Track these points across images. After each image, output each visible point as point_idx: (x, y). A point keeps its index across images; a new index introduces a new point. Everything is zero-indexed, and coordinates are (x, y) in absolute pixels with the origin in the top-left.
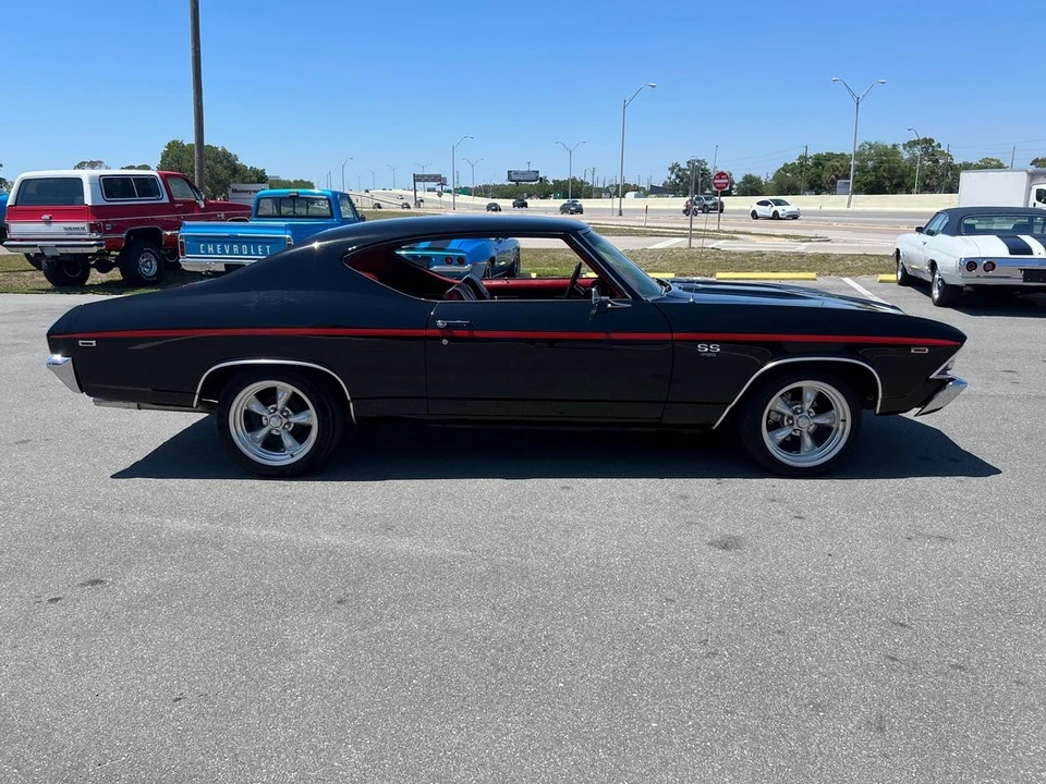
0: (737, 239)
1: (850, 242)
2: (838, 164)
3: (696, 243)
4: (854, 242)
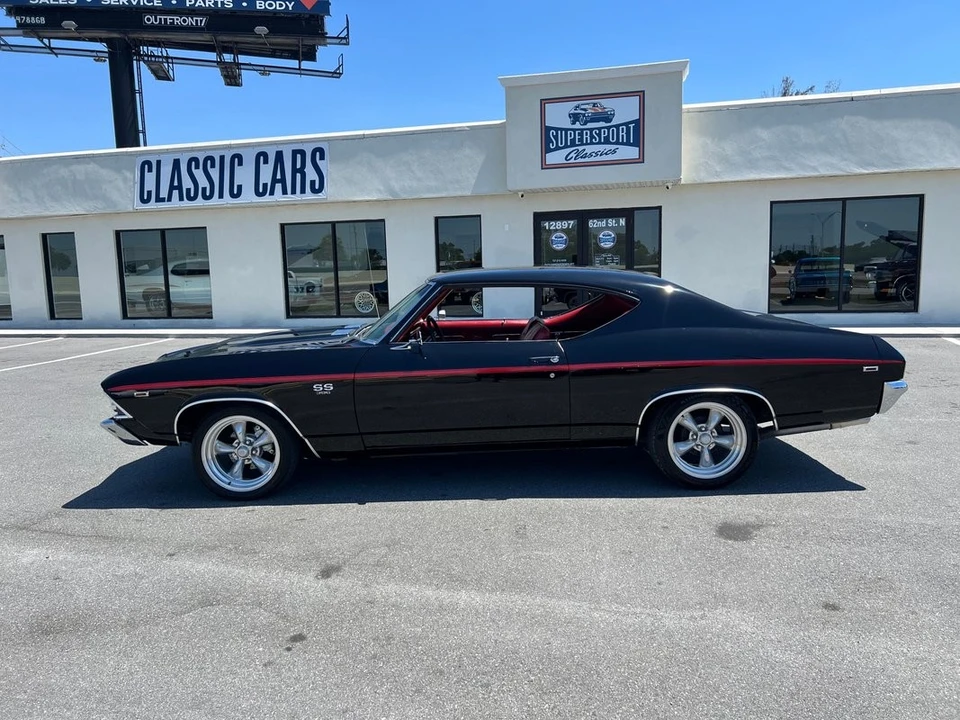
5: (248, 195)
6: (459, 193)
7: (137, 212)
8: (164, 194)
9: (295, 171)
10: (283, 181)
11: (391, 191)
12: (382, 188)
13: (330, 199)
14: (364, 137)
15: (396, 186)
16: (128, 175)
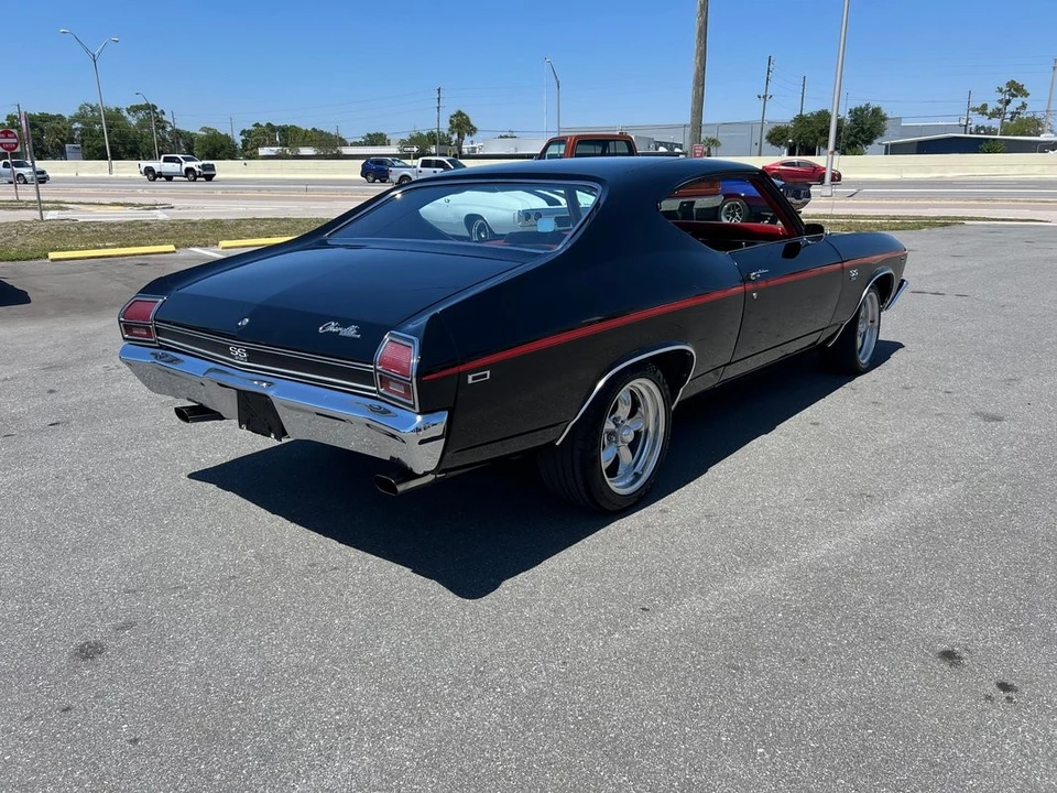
0: (67, 209)
1: (193, 208)
2: (60, 127)
3: (50, 215)
4: (198, 208)
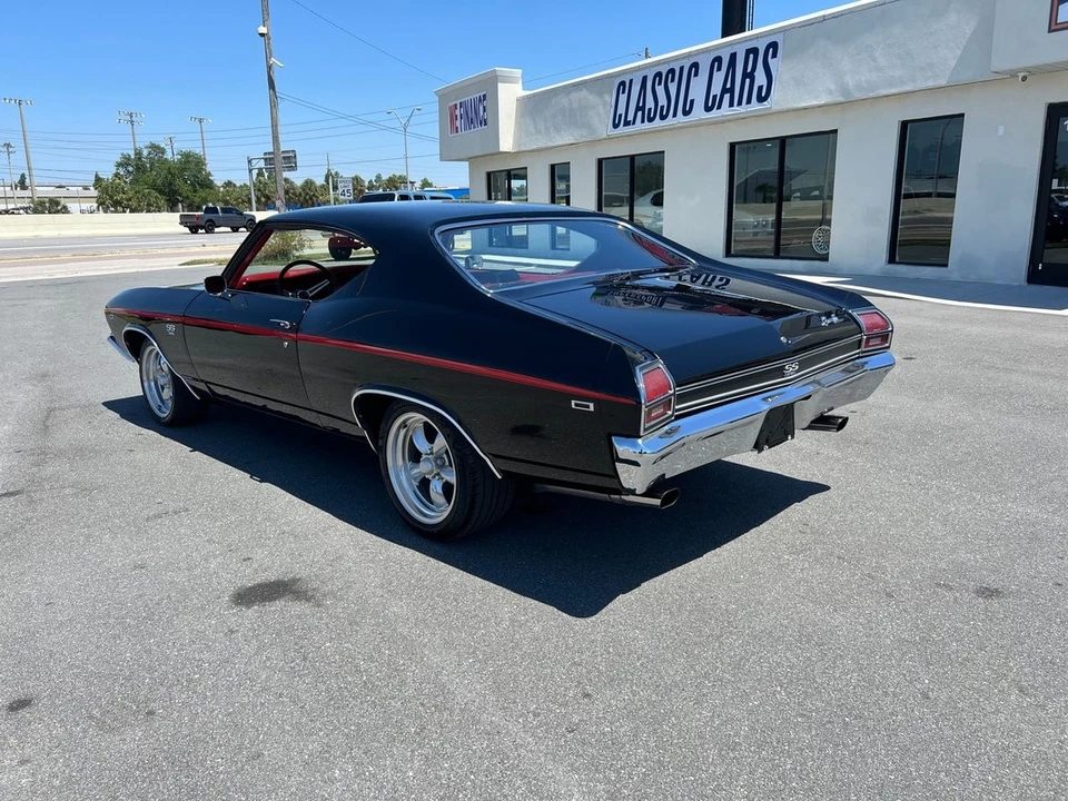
5: (699, 112)
6: (931, 84)
7: (609, 138)
8: (630, 118)
9: (745, 75)
10: (731, 91)
11: (844, 90)
12: (833, 87)
13: (775, 108)
14: (824, 18)
15: (850, 81)
16: (607, 98)
